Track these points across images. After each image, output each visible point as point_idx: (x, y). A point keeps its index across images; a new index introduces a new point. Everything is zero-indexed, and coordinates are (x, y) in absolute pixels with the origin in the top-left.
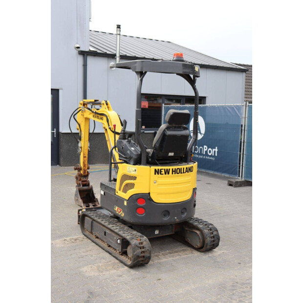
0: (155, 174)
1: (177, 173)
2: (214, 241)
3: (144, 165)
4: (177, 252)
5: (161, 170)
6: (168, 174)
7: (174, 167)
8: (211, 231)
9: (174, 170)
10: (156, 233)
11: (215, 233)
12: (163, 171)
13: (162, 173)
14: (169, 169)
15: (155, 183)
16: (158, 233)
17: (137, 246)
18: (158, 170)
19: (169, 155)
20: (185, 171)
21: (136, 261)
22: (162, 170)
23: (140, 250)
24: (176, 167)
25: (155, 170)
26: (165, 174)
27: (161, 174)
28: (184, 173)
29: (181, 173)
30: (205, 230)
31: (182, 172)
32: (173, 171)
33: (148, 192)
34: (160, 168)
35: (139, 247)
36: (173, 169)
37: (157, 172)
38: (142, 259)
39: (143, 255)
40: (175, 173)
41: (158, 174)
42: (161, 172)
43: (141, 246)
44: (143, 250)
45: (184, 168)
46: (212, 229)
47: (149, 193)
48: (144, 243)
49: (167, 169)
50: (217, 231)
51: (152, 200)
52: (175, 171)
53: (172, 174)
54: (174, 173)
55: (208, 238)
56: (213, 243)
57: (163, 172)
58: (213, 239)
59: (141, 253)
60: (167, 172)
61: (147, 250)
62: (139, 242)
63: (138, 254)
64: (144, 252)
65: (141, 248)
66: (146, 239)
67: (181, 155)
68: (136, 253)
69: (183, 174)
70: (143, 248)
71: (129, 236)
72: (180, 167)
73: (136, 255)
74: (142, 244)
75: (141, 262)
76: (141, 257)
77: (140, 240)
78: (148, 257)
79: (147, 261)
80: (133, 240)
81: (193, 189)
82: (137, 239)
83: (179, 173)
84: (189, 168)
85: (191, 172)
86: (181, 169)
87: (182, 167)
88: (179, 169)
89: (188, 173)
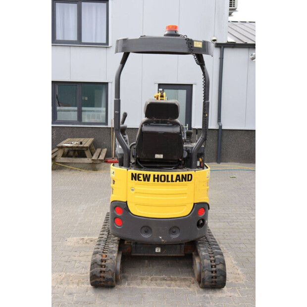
0: (132, 179)
1: (161, 181)
2: (216, 277)
3: (125, 167)
4: (172, 280)
5: (139, 174)
6: (148, 180)
7: (156, 173)
8: (214, 264)
9: (156, 177)
10: (156, 251)
11: (220, 267)
12: (141, 176)
14: (150, 175)
15: (133, 190)
16: (160, 251)
17: (96, 263)
18: (136, 174)
19: (156, 157)
20: (174, 179)
21: (93, 281)
22: (140, 176)
23: (99, 269)
24: (160, 173)
25: (132, 174)
26: (144, 180)
27: (139, 180)
28: (172, 181)
29: (168, 181)
30: (205, 261)
31: (170, 179)
33: (125, 201)
34: (138, 172)
35: (99, 265)
36: (154, 175)
38: (102, 280)
39: (102, 275)
40: (158, 181)
41: (136, 180)
42: (139, 177)
43: (103, 263)
44: (103, 269)
45: (172, 176)
46: (217, 260)
47: (127, 202)
48: (108, 262)
49: (147, 175)
50: (224, 264)
51: (129, 211)
53: (154, 181)
54: (156, 180)
55: (206, 272)
56: (214, 280)
57: (142, 178)
58: (214, 274)
59: (101, 272)
60: (146, 178)
61: (110, 270)
62: (103, 258)
63: (95, 273)
64: (104, 272)
65: (101, 266)
66: (114, 256)
67: (176, 158)
68: (92, 271)
69: (170, 183)
70: (105, 267)
71: (98, 249)
72: (166, 173)
73: (91, 273)
74: (105, 262)
75: (102, 283)
76: (101, 277)
77: (106, 256)
78: (110, 279)
79: (109, 283)
80: (98, 255)
81: (194, 204)
82: (102, 255)
83: (164, 181)
84: (182, 175)
85: (187, 182)
86: (168, 176)
87: (170, 174)
88: (164, 176)
89: (181, 182)
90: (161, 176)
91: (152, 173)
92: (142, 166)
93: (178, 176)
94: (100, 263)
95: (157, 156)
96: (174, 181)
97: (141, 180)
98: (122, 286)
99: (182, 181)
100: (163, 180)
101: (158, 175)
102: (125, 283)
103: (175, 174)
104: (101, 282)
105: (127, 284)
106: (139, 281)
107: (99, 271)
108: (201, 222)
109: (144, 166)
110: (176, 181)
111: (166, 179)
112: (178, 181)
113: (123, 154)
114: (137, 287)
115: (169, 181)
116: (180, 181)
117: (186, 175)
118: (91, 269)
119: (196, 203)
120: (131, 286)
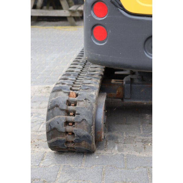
17: (57, 106)
21: (53, 140)
23: (63, 118)
35: (62, 110)
38: (70, 138)
39: (69, 128)
43: (71, 108)
44: (71, 118)
48: (80, 105)
59: (67, 123)
61: (83, 120)
62: (71, 98)
63: (55, 125)
64: (73, 123)
65: (68, 113)
66: (92, 96)
68: (50, 121)
70: (74, 115)
71: (63, 84)
73: (49, 125)
74: (75, 105)
75: (71, 145)
76: (67, 133)
77: (77, 95)
78: (84, 137)
79: (83, 145)
80: (61, 93)
82: (69, 94)
94: (65, 107)
98: (109, 152)
102: (114, 147)
104: (67, 142)
105: (116, 148)
106: (140, 145)
107: (64, 121)
114: (137, 154)
118: (48, 118)
120: (125, 153)
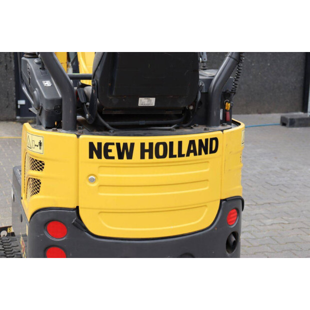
0: (91, 157)
1: (158, 156)
3: (67, 129)
5: (107, 145)
6: (130, 156)
7: (147, 140)
9: (147, 147)
12: (114, 148)
13: (110, 154)
14: (132, 145)
15: (92, 181)
18: (99, 144)
19: (140, 104)
20: (184, 151)
22: (110, 147)
24: (155, 139)
25: (91, 144)
26: (121, 156)
27: (107, 157)
28: (180, 155)
29: (172, 156)
31: (176, 152)
32: (143, 150)
33: (73, 206)
34: (104, 139)
36: (143, 145)
37: (95, 151)
40: (151, 157)
41: (99, 157)
42: (107, 151)
45: (180, 143)
47: (78, 207)
49: (125, 145)
51: (85, 228)
52: (150, 151)
53: (142, 157)
54: (147, 154)
57: (114, 153)
60: (125, 152)
67: (182, 104)
69: (177, 159)
72: (167, 139)
81: (221, 201)
83: (164, 156)
84: (200, 141)
85: (209, 155)
86: (171, 143)
87: (175, 139)
88: (164, 144)
89: (198, 157)
90: (158, 144)
91: (137, 140)
92: (107, 125)
93: (192, 142)
95: (144, 102)
96: (183, 156)
97: (113, 158)
99: (200, 154)
100: (161, 153)
101: (151, 144)
103: (186, 139)
108: (233, 239)
109: (112, 126)
110: (188, 155)
111: (168, 151)
112: (192, 154)
113: (60, 101)
115: (175, 156)
116: (195, 154)
117: (207, 140)
119: (225, 200)
